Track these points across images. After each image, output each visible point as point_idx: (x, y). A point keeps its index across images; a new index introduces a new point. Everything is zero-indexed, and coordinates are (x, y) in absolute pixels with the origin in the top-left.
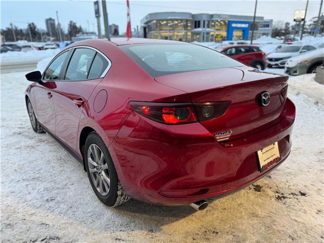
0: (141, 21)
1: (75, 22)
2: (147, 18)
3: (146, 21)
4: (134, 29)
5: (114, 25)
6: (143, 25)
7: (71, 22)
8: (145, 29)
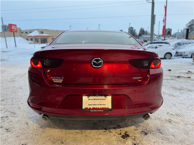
0: (186, 25)
1: (143, 28)
2: (190, 23)
3: (189, 25)
4: (182, 31)
5: (169, 29)
6: (187, 27)
7: (141, 28)
8: (188, 30)
